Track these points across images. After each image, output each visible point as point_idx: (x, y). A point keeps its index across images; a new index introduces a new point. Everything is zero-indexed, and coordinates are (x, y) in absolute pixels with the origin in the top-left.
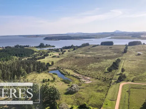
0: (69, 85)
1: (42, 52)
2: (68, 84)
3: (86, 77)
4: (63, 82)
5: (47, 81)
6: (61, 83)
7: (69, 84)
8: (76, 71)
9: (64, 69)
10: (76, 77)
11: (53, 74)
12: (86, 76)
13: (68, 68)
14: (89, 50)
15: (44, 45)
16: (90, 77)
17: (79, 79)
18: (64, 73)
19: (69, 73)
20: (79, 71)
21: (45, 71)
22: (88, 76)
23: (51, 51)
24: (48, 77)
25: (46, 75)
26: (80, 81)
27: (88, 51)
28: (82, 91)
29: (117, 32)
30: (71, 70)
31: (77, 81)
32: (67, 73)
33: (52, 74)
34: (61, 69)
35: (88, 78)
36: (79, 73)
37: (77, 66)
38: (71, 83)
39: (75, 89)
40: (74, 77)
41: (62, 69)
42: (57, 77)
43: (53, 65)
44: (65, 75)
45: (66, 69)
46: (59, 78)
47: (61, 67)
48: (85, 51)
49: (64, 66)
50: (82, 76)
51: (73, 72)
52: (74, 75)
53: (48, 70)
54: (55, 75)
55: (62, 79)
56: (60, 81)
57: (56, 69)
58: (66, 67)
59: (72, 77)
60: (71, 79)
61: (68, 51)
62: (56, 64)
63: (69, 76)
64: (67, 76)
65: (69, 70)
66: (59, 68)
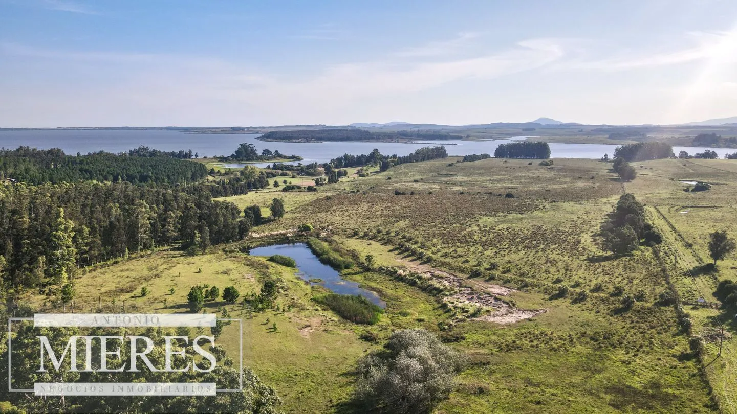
0: (368, 338)
1: (239, 174)
2: (361, 329)
3: (478, 284)
4: (329, 314)
5: (220, 299)
6: (316, 321)
7: (373, 330)
8: (407, 250)
9: (336, 238)
10: (412, 282)
11: (272, 259)
12: (475, 274)
13: (362, 234)
14: (452, 170)
15: (253, 151)
16: (506, 282)
17: (435, 292)
18: (336, 255)
19: (369, 258)
20: (423, 246)
21: (228, 247)
22: (492, 278)
23: (280, 172)
24: (235, 275)
25: (228, 264)
26: (444, 306)
27: (447, 175)
28: (481, 391)
29: (543, 123)
30: (376, 245)
31: (421, 308)
32: (355, 256)
33: (263, 260)
34: (318, 236)
35: (496, 290)
36: (429, 260)
37: (413, 227)
38: (384, 319)
39: (427, 373)
40: (401, 279)
41: (325, 240)
42: (292, 280)
43: (281, 218)
44: (343, 266)
45: (349, 237)
46: (303, 283)
47: (319, 229)
48: (434, 174)
49: (335, 225)
50: (448, 275)
51: (391, 251)
52: (397, 269)
53: (247, 242)
54: (284, 268)
55: (322, 290)
56: (311, 303)
57: (292, 234)
58: (351, 228)
59: (388, 284)
60: (380, 296)
61: (357, 173)
62: (293, 216)
63: (365, 277)
64: (352, 272)
65: (365, 240)
66: (308, 230)
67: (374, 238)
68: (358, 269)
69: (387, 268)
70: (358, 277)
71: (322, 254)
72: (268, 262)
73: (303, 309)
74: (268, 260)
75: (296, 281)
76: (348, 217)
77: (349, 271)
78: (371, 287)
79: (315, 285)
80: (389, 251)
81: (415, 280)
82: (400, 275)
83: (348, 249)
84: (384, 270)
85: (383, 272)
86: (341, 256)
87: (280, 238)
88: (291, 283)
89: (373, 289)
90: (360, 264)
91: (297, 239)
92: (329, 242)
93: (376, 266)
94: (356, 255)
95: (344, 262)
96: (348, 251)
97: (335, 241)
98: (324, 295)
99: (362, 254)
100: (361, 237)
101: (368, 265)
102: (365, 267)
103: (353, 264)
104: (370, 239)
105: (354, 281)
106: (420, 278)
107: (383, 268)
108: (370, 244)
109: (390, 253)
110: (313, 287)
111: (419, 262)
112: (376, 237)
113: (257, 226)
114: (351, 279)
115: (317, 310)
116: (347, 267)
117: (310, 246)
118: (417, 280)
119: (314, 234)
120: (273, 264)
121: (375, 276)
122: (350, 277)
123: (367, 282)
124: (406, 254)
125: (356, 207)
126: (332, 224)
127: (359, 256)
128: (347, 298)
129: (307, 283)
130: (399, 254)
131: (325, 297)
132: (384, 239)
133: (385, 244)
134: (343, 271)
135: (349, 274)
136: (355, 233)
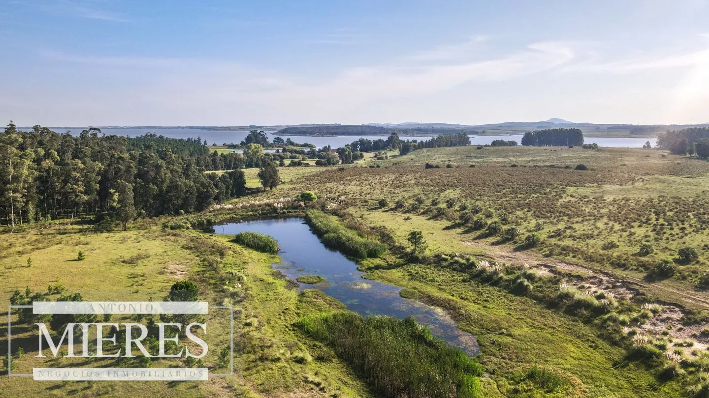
4: (332, 376)
8: (478, 226)
9: (351, 210)
11: (238, 240)
13: (392, 205)
14: (482, 154)
15: (264, 139)
18: (352, 234)
19: (415, 237)
21: (174, 221)
23: (289, 154)
27: (477, 158)
29: (556, 123)
32: (385, 236)
33: (224, 241)
34: (323, 208)
36: (531, 243)
40: (486, 279)
41: (334, 213)
42: (264, 277)
43: (274, 190)
44: (364, 252)
45: (372, 209)
46: (284, 283)
47: (326, 200)
48: (462, 156)
49: (350, 196)
50: (591, 273)
51: (447, 228)
52: (473, 259)
53: (209, 214)
54: (255, 254)
55: (321, 302)
56: (291, 338)
57: (282, 205)
58: (374, 198)
59: (461, 288)
60: (454, 318)
61: (375, 157)
62: (291, 186)
63: (410, 274)
64: (383, 263)
65: (399, 214)
66: (309, 200)
67: (414, 209)
68: (393, 257)
69: (452, 256)
70: (396, 274)
71: (327, 232)
72: (231, 244)
73: (262, 359)
74: (233, 241)
75: (271, 279)
76: (368, 187)
77: (377, 261)
78: (429, 297)
79: (308, 291)
80: (444, 229)
81: (521, 283)
82: (483, 271)
83: (372, 226)
84: (445, 260)
85: (445, 264)
86: (360, 235)
87: (262, 210)
88: (258, 283)
89: (432, 301)
90: (398, 250)
91: (290, 212)
92: (341, 217)
93: (427, 253)
94: (388, 235)
95: (365, 245)
96: (372, 228)
97: (351, 215)
98: (324, 314)
99: (398, 233)
100: (391, 209)
101: (414, 250)
102: (407, 254)
103: (385, 250)
104: (406, 212)
105: (390, 281)
106: (530, 278)
107: (443, 256)
108: (408, 218)
109: (447, 232)
110: (302, 294)
111: (510, 246)
112: (416, 208)
113: (238, 197)
114: (382, 278)
115: (301, 361)
116: (373, 254)
117: (308, 221)
118: (526, 283)
119: (317, 206)
120: (238, 247)
121: (431, 272)
122: (379, 272)
123: (417, 284)
124: (478, 233)
125: (378, 177)
126: (345, 193)
127: (391, 235)
128: (380, 326)
129: (291, 285)
130: (465, 232)
131: (326, 320)
132: (431, 211)
133: (435, 218)
134: (365, 262)
135: (378, 267)
136: (382, 204)
